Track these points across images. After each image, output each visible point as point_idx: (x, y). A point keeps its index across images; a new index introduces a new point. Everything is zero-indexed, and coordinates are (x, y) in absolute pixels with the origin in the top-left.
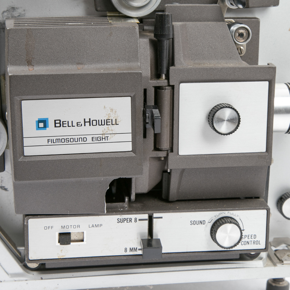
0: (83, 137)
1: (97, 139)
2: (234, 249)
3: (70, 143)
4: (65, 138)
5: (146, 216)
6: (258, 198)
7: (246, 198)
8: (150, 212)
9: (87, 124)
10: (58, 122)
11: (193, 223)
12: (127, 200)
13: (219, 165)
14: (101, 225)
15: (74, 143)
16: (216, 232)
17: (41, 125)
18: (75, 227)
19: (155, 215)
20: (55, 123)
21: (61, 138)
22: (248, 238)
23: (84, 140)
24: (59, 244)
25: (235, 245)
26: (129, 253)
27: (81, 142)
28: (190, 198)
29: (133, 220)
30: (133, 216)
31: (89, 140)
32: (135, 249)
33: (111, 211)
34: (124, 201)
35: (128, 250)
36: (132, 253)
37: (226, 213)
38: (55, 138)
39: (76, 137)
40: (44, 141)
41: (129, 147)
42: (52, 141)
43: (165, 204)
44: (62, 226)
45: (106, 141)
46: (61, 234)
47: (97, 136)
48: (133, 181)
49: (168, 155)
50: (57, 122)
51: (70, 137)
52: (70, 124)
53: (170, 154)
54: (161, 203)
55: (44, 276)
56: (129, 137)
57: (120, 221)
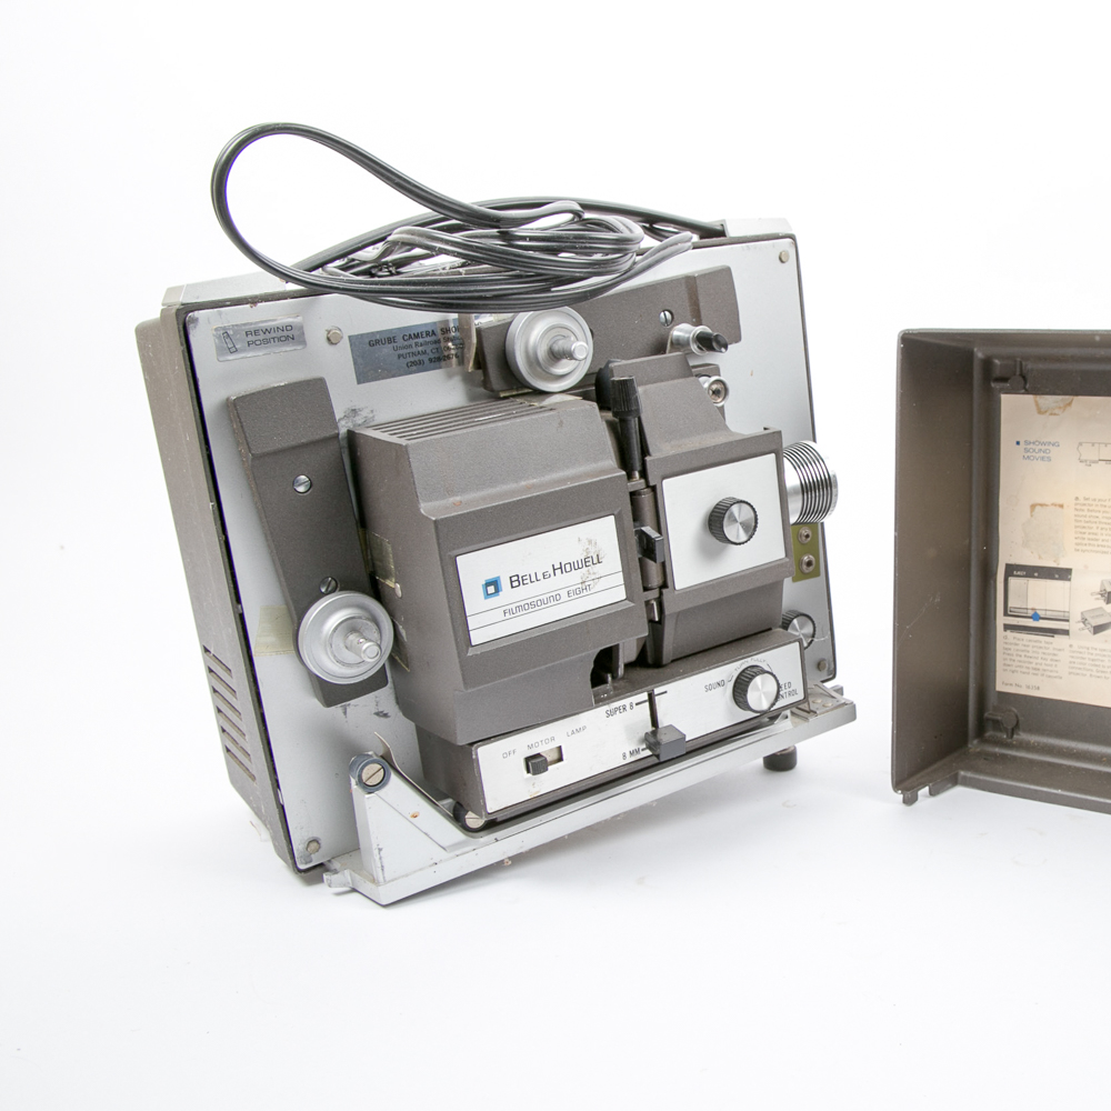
0: (554, 594)
1: (575, 592)
2: (775, 707)
3: (537, 608)
4: (528, 601)
5: (645, 696)
6: (771, 629)
8: (649, 688)
9: (558, 572)
10: (516, 578)
11: (709, 688)
12: (610, 679)
14: (584, 728)
15: (543, 606)
16: (745, 692)
17: (491, 589)
18: (547, 741)
19: (657, 691)
20: (512, 582)
21: (522, 603)
23: (557, 598)
24: (530, 775)
25: (773, 704)
26: (630, 759)
27: (553, 603)
28: (689, 652)
29: (628, 708)
30: (626, 702)
31: (564, 597)
32: (637, 751)
33: (599, 701)
34: (605, 682)
35: (628, 754)
36: (633, 759)
37: (749, 662)
38: (513, 606)
39: (544, 597)
40: (499, 614)
41: (621, 594)
42: (511, 612)
43: (656, 671)
44: (525, 747)
45: (589, 592)
46: (528, 760)
47: (574, 588)
48: (621, 647)
49: (661, 594)
50: (513, 579)
51: (535, 599)
52: (533, 579)
53: (664, 591)
54: (651, 672)
55: (498, 834)
56: (620, 578)
57: (610, 714)
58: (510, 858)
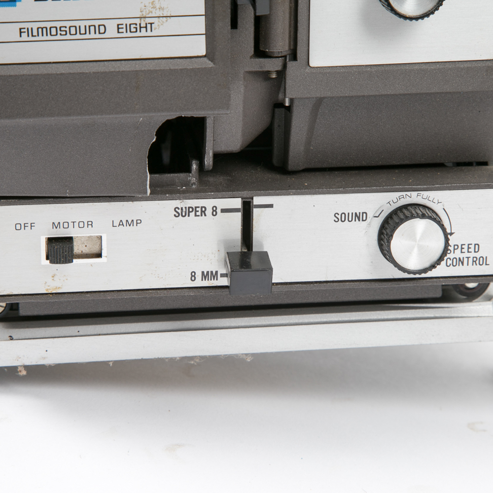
0: (97, 23)
1: (128, 28)
2: (430, 274)
3: (68, 37)
4: (58, 25)
5: (237, 203)
6: (485, 164)
7: (459, 164)
8: (246, 194)
11: (341, 218)
12: (194, 166)
13: (398, 88)
14: (139, 221)
15: (78, 36)
16: (391, 236)
18: (82, 225)
19: (257, 200)
21: (48, 25)
22: (462, 252)
23: (100, 30)
24: (48, 261)
25: (433, 266)
26: (199, 283)
27: (93, 35)
29: (209, 212)
30: (209, 203)
31: (112, 31)
32: (214, 275)
33: (160, 192)
35: (199, 276)
36: (206, 283)
37: (414, 197)
38: (35, 26)
39: (82, 24)
40: (12, 33)
41: (199, 47)
42: (30, 32)
43: (278, 176)
44: (53, 223)
45: (149, 33)
46: (51, 241)
47: (129, 22)
48: (209, 123)
49: (285, 66)
51: (68, 24)
53: (291, 65)
54: (269, 176)
55: (17, 332)
56: (200, 25)
57: (180, 213)
58: (26, 367)
